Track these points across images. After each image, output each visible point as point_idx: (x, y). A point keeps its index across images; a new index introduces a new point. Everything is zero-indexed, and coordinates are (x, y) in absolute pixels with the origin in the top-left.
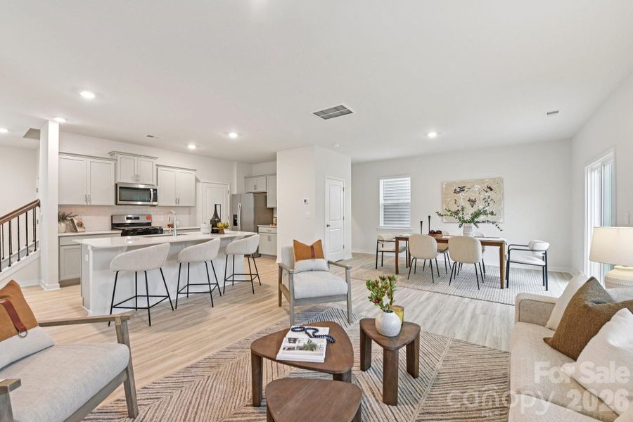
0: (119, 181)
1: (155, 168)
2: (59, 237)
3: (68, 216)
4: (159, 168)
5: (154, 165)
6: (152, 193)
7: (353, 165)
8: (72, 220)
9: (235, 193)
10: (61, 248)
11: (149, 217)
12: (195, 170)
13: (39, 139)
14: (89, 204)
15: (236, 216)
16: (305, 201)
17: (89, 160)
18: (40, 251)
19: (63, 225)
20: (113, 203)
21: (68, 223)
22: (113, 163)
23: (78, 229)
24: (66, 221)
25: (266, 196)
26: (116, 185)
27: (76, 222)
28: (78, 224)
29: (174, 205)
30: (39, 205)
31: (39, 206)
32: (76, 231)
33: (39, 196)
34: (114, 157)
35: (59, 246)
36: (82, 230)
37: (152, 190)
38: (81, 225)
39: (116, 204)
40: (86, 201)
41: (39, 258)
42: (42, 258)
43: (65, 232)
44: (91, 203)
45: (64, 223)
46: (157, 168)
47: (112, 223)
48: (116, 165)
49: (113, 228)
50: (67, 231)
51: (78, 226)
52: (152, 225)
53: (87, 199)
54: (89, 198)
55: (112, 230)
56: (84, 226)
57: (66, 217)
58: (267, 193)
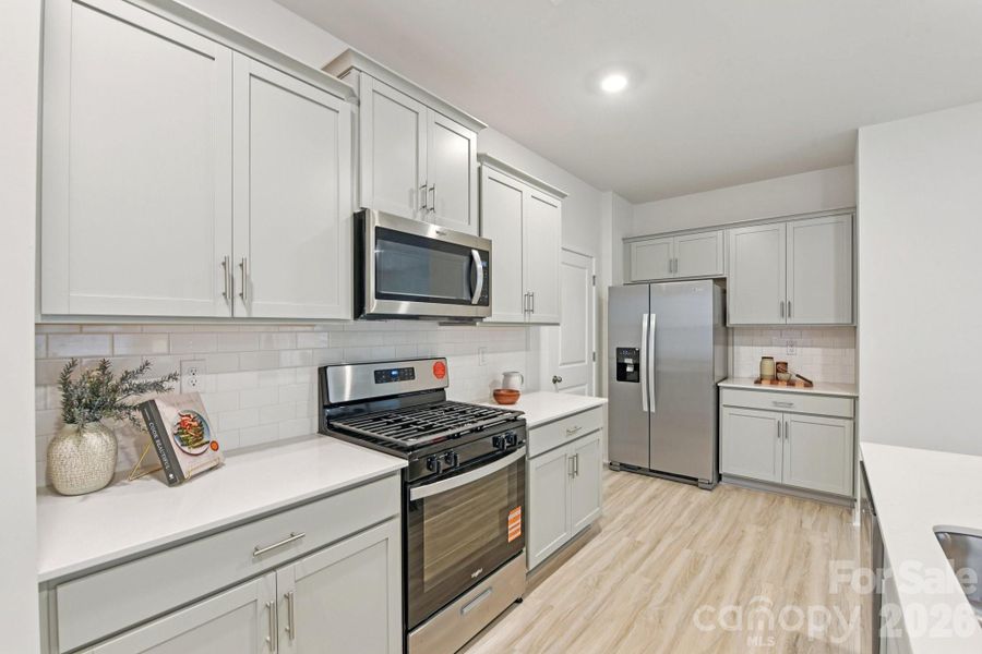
0: (366, 202)
1: (475, 164)
3: (128, 384)
4: (485, 170)
6: (478, 267)
8: (149, 409)
9: (612, 282)
12: (563, 196)
14: (240, 312)
15: (635, 354)
20: (345, 309)
22: (346, 108)
23: (186, 464)
24: (111, 420)
25: (725, 291)
26: (359, 220)
27: (170, 416)
28: (182, 427)
32: (174, 477)
36: (208, 458)
37: (476, 254)
38: (195, 431)
39: (359, 311)
40: (229, 296)
43: (110, 483)
44: (249, 308)
45: (104, 428)
46: (480, 169)
47: (325, 403)
48: (356, 121)
49: (331, 427)
50: (123, 467)
51: (185, 442)
52: (448, 399)
53: (235, 278)
54: (245, 278)
55: (321, 432)
56: (213, 434)
57: (115, 390)
58: (724, 279)
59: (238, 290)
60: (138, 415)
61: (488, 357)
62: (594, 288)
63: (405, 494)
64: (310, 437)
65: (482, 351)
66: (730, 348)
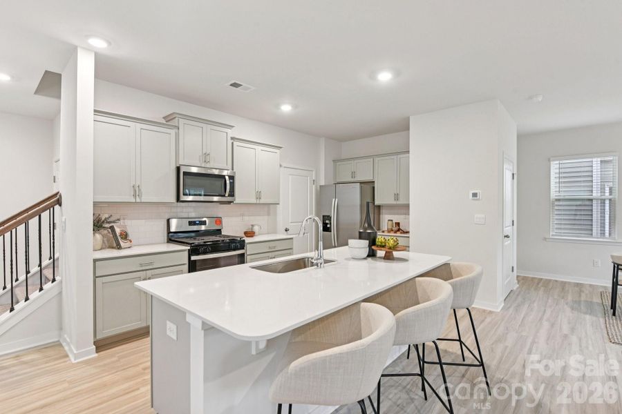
0: (181, 162)
1: (230, 142)
2: (95, 261)
3: (106, 221)
4: (235, 143)
5: (229, 138)
6: (228, 182)
7: (521, 137)
8: (112, 228)
9: (323, 183)
10: (97, 279)
11: (219, 220)
12: (281, 148)
13: (59, 97)
14: (138, 200)
15: (329, 218)
16: (475, 195)
17: (139, 126)
18: (61, 282)
19: (98, 236)
20: (173, 199)
21: (106, 232)
22: (173, 132)
23: (122, 244)
24: (102, 231)
25: (374, 188)
26: (178, 169)
27: (118, 231)
28: (121, 234)
29: (253, 200)
30: (59, 202)
31: (60, 205)
32: (119, 247)
33: (60, 187)
34: (174, 122)
35: (95, 277)
36: (128, 244)
37: (227, 178)
38: (125, 236)
39: (178, 199)
40: (135, 196)
41: (60, 293)
42: (64, 293)
43: (101, 249)
44: (141, 199)
45: (100, 233)
46: (233, 143)
47: (169, 232)
48: (177, 135)
49: (170, 240)
50: (104, 247)
51: (122, 238)
52: (223, 234)
53: (136, 191)
54: (139, 190)
55: (168, 242)
56: (130, 237)
57: (103, 222)
58: (374, 182)
59: (137, 194)
60: (110, 230)
61: (246, 218)
62: (314, 186)
63: (189, 258)
64: (164, 243)
65: (243, 215)
66: (381, 216)
